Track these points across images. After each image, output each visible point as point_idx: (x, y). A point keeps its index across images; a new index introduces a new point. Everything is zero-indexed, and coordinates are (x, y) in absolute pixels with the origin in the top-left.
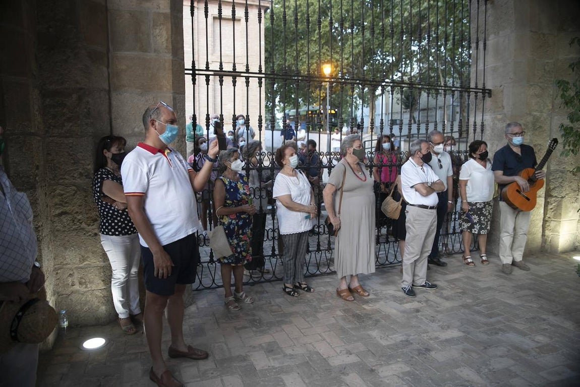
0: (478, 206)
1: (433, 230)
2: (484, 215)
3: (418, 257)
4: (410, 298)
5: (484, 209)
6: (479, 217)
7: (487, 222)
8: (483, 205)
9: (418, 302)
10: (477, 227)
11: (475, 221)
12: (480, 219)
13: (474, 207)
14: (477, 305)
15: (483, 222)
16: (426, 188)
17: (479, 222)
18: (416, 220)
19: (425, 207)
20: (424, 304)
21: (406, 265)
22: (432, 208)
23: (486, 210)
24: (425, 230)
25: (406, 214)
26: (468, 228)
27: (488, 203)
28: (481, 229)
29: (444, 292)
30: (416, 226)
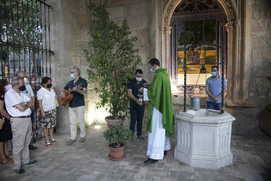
0: (49, 112)
1: (30, 129)
2: (53, 117)
3: (23, 148)
4: (21, 175)
5: (53, 114)
6: (50, 118)
7: (55, 120)
8: (52, 112)
9: (27, 176)
10: (50, 124)
11: (48, 121)
12: (51, 120)
13: (47, 114)
14: (62, 165)
15: (53, 121)
16: (23, 106)
17: (51, 121)
18: (19, 126)
19: (24, 117)
20: (32, 176)
21: (15, 155)
22: (28, 117)
23: (54, 114)
24: (26, 130)
25: (11, 123)
26: (45, 126)
27: (54, 110)
28: (51, 125)
29: (42, 163)
30: (19, 130)
